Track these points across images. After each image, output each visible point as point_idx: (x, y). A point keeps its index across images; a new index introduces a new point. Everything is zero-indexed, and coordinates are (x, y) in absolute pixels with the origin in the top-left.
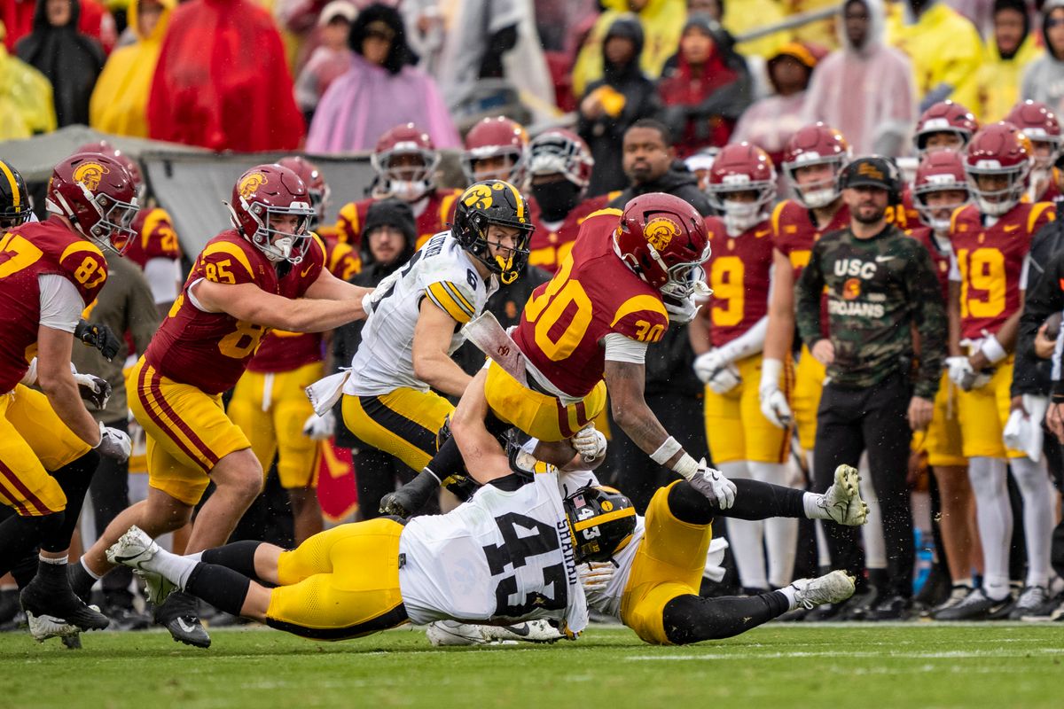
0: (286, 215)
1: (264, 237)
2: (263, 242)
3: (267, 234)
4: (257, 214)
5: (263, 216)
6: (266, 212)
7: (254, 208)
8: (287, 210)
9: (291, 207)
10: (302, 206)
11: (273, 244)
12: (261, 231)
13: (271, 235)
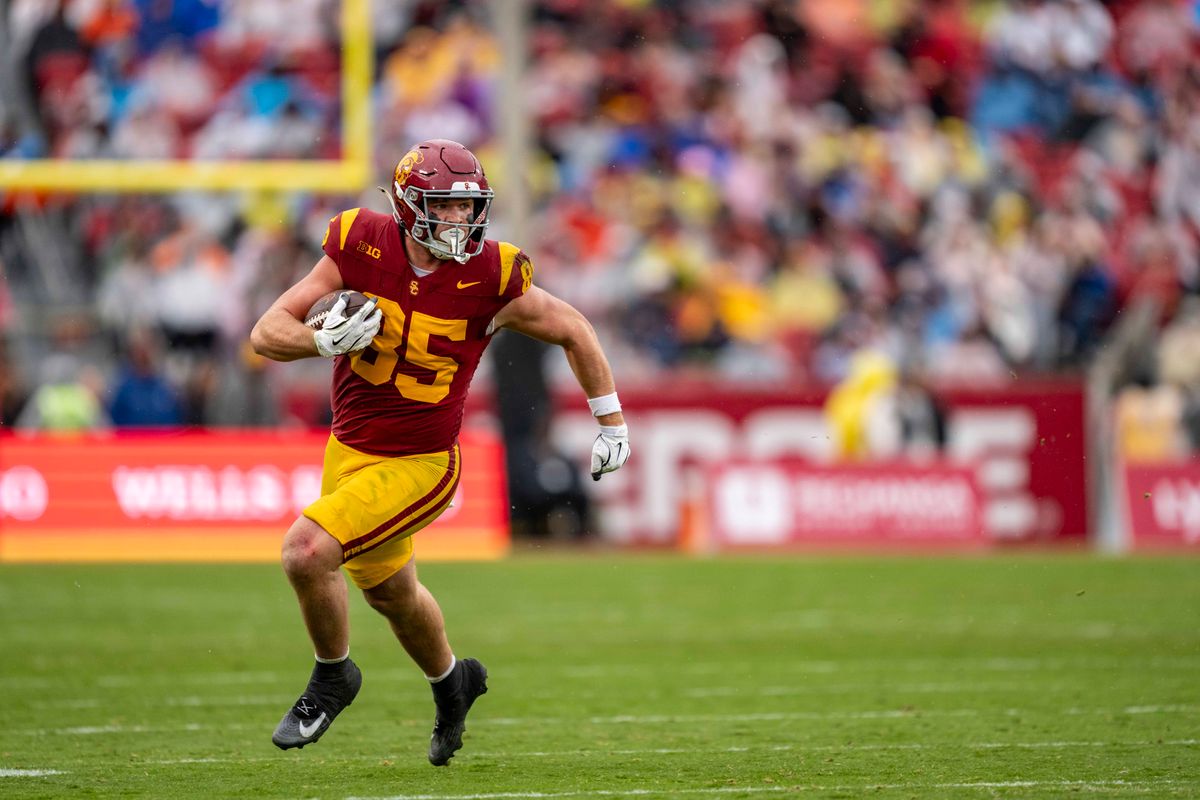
0: (450, 199)
1: (425, 230)
2: (425, 238)
3: (428, 226)
4: (413, 202)
5: (419, 203)
6: (423, 198)
7: (409, 192)
8: (449, 193)
9: (453, 189)
10: (467, 188)
11: (437, 238)
12: (420, 222)
13: (433, 227)
